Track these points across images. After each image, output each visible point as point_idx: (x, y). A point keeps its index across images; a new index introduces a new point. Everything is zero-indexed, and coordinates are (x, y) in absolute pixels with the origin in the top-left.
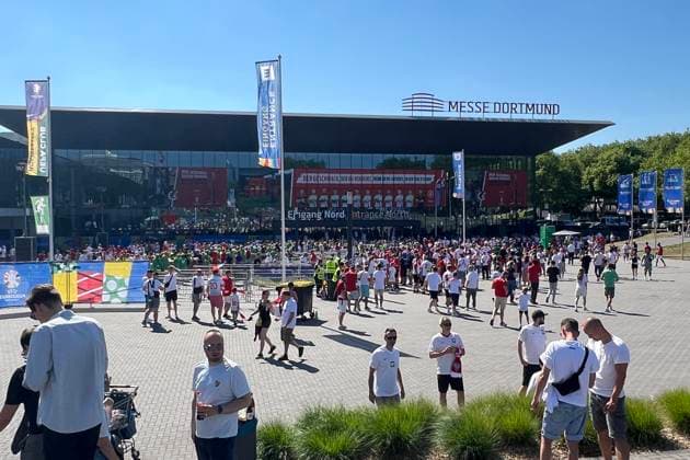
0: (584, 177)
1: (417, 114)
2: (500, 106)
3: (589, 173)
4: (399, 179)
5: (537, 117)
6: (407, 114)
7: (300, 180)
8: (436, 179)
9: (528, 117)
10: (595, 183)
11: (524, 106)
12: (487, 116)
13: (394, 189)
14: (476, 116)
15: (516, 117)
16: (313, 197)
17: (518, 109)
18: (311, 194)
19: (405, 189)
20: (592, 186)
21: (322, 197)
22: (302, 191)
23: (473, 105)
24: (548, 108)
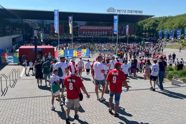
0: (144, 27)
1: (110, 13)
2: (129, 11)
3: (145, 26)
4: (104, 28)
5: (138, 14)
6: (108, 13)
7: (81, 28)
8: (112, 28)
9: (135, 14)
10: (147, 29)
11: (134, 11)
12: (126, 13)
13: (102, 30)
14: (124, 13)
15: (133, 14)
16: (84, 32)
17: (133, 12)
18: (83, 31)
19: (105, 30)
20: (146, 29)
21: (86, 32)
22: (81, 31)
23: (123, 11)
24: (140, 12)
